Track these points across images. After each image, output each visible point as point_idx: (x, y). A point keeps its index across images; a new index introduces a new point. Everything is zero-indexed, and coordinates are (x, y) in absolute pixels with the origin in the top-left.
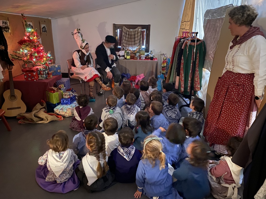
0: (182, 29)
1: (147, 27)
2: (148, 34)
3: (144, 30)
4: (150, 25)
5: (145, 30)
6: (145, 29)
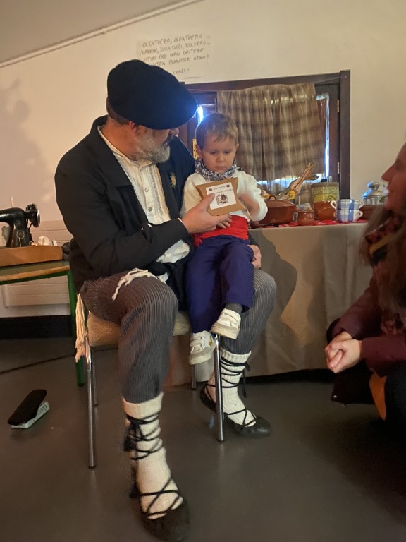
1: (337, 85)
3: (322, 97)
4: (348, 73)
5: (324, 98)
6: (326, 92)
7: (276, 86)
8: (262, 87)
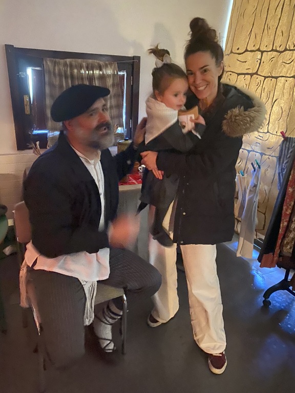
0: (239, 74)
1: (131, 66)
2: (132, 86)
4: (139, 58)
5: (123, 73)
6: (124, 70)
7: (90, 61)
8: (80, 60)
